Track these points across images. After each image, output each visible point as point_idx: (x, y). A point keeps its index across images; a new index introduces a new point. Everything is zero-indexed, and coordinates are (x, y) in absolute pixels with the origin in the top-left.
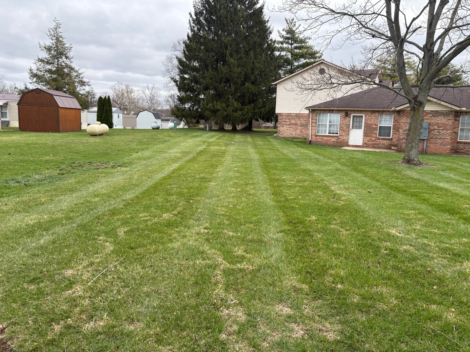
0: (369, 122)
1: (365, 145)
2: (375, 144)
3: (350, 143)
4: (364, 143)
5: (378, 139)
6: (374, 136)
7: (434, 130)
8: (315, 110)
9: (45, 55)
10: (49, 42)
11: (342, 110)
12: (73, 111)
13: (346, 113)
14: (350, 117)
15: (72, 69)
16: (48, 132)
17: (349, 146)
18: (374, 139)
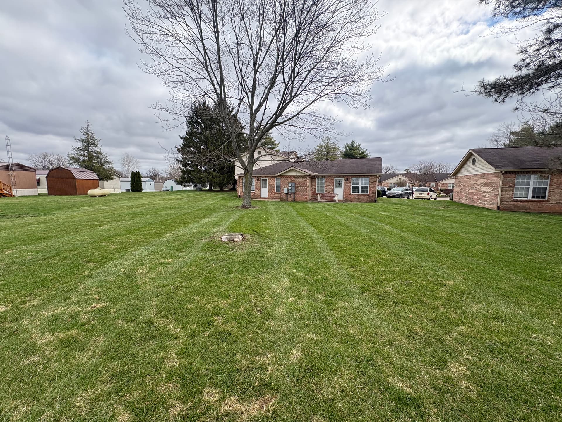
0: (270, 183)
1: (269, 197)
2: (275, 196)
3: (261, 197)
4: (268, 196)
5: (276, 193)
6: (274, 191)
7: (298, 187)
8: (241, 177)
9: (79, 145)
10: (84, 137)
11: (255, 176)
12: (92, 181)
13: (258, 178)
14: (260, 181)
15: (100, 154)
16: (69, 195)
17: (260, 198)
18: (273, 193)
